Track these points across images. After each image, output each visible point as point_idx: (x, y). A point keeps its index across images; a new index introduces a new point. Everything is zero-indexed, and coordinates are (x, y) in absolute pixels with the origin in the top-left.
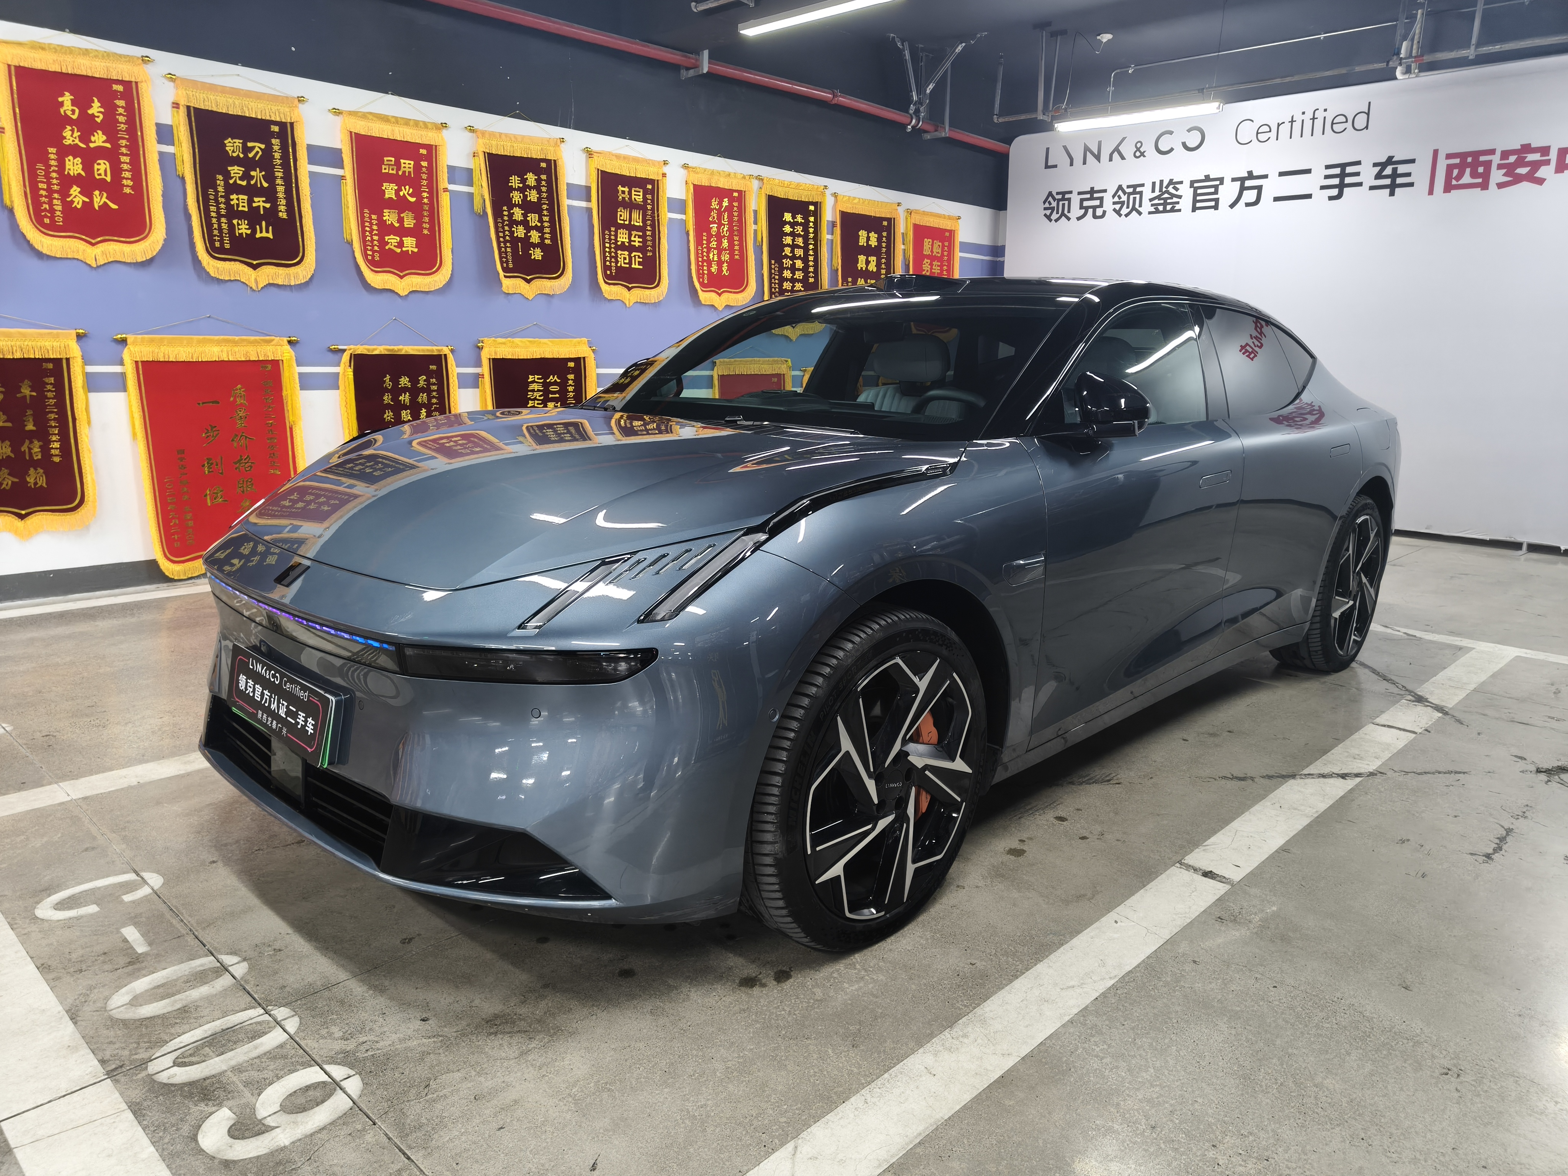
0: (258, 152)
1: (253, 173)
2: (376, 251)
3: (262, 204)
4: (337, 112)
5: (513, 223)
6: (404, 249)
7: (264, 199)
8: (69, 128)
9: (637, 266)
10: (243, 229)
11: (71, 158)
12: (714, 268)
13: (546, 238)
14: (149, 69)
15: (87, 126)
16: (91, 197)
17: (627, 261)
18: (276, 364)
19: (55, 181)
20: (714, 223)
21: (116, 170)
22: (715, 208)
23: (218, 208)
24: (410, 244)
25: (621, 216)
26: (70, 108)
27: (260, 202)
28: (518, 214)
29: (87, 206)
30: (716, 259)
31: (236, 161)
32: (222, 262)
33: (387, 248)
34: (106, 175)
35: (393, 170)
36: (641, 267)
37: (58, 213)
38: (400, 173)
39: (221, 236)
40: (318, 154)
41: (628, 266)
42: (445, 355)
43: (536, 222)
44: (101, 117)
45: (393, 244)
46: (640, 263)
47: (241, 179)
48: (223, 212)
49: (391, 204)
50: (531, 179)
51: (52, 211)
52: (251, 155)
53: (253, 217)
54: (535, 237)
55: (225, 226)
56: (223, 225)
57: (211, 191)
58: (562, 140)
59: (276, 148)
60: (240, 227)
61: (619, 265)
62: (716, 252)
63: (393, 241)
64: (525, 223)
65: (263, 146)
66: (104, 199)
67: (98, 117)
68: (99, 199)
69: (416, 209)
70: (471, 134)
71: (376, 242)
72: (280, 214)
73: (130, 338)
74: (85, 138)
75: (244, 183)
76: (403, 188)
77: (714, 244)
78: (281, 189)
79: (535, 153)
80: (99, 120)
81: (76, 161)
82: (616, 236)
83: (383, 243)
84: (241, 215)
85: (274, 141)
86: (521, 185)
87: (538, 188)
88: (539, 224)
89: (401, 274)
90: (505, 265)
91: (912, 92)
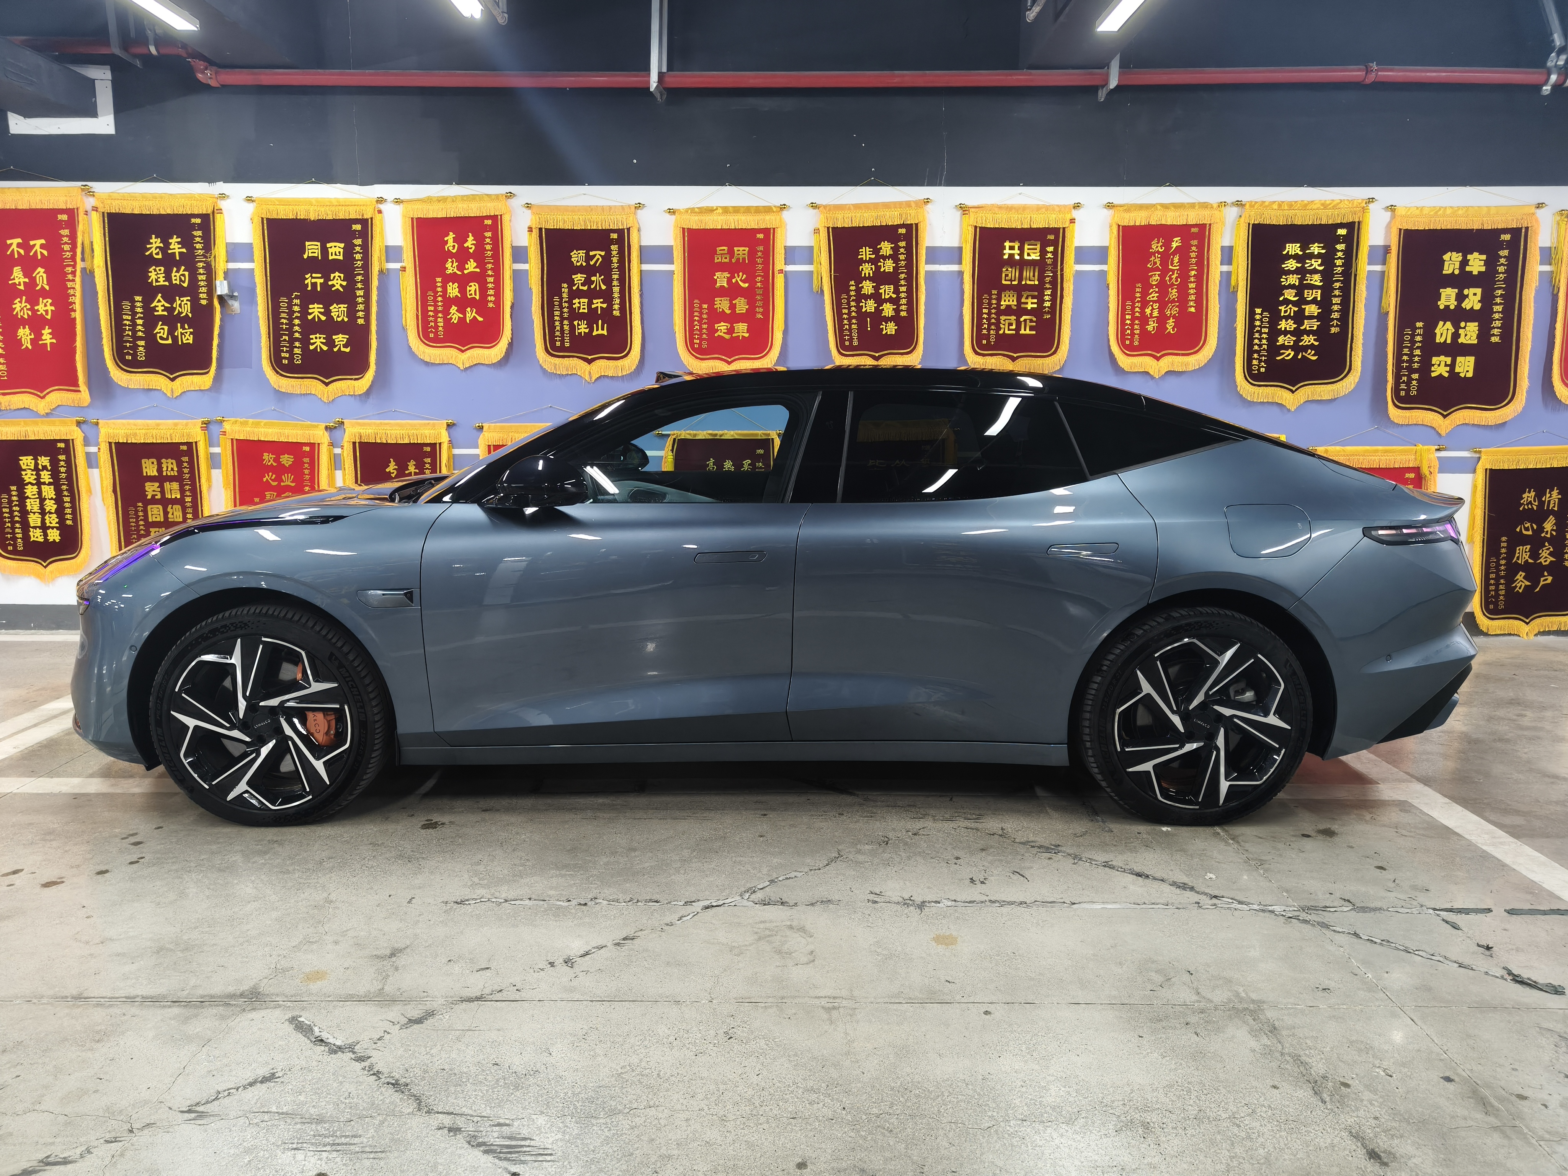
0: (598, 259)
1: (593, 278)
2: (705, 339)
3: (599, 305)
4: (671, 211)
5: (861, 297)
6: (734, 335)
7: (602, 300)
8: (450, 260)
9: (1028, 332)
10: (582, 328)
11: (451, 284)
12: (1151, 326)
13: (902, 310)
14: (513, 202)
15: (462, 257)
16: (464, 313)
17: (1014, 327)
19: (440, 304)
20: (1157, 269)
21: (483, 290)
22: (1158, 252)
23: (562, 312)
24: (742, 329)
25: (1007, 275)
26: (452, 244)
27: (598, 304)
28: (868, 287)
29: (462, 320)
30: (1156, 314)
31: (580, 270)
32: (559, 359)
33: (716, 335)
34: (475, 295)
35: (726, 258)
36: (1034, 332)
37: (440, 329)
38: (734, 261)
40: (649, 254)
41: (1014, 332)
42: (773, 439)
43: (891, 294)
44: (474, 247)
45: (723, 331)
46: (1031, 329)
47: (583, 285)
48: (566, 315)
49: (722, 292)
50: (886, 248)
51: (437, 327)
52: (592, 263)
53: (591, 317)
54: (888, 310)
55: (566, 328)
56: (565, 326)
57: (556, 298)
58: (927, 201)
59: (614, 253)
60: (579, 327)
61: (1001, 332)
62: (1156, 306)
63: (722, 328)
64: (876, 297)
65: (603, 253)
66: (474, 314)
67: (471, 248)
68: (470, 314)
69: (749, 294)
70: (815, 211)
71: (704, 331)
72: (614, 312)
73: (486, 426)
74: (461, 267)
75: (585, 288)
76: (736, 275)
77: (1154, 296)
78: (616, 290)
79: (891, 218)
80: (471, 251)
81: (454, 286)
82: (999, 299)
83: (712, 330)
84: (581, 317)
85: (612, 247)
86: (873, 256)
87: (894, 257)
88: (894, 296)
89: (730, 360)
90: (847, 343)
91: (1552, 34)
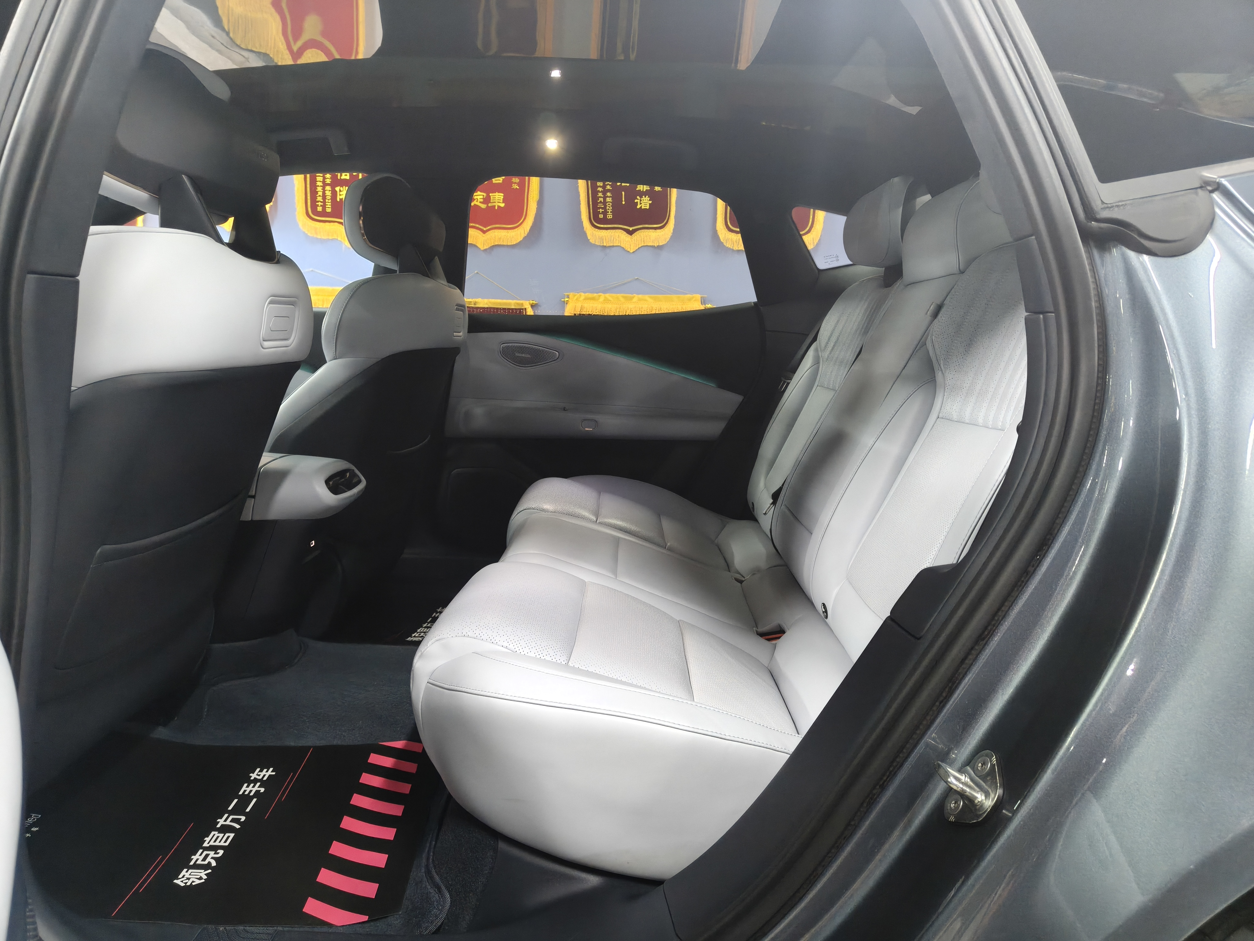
6: (490, 205)
10: (344, 194)
24: (498, 199)
32: (321, 224)
39: (324, 202)
42: (525, 309)
45: (479, 200)
48: (328, 181)
55: (328, 194)
60: (341, 193)
63: (479, 197)
84: (343, 183)
89: (485, 229)
90: (601, 216)
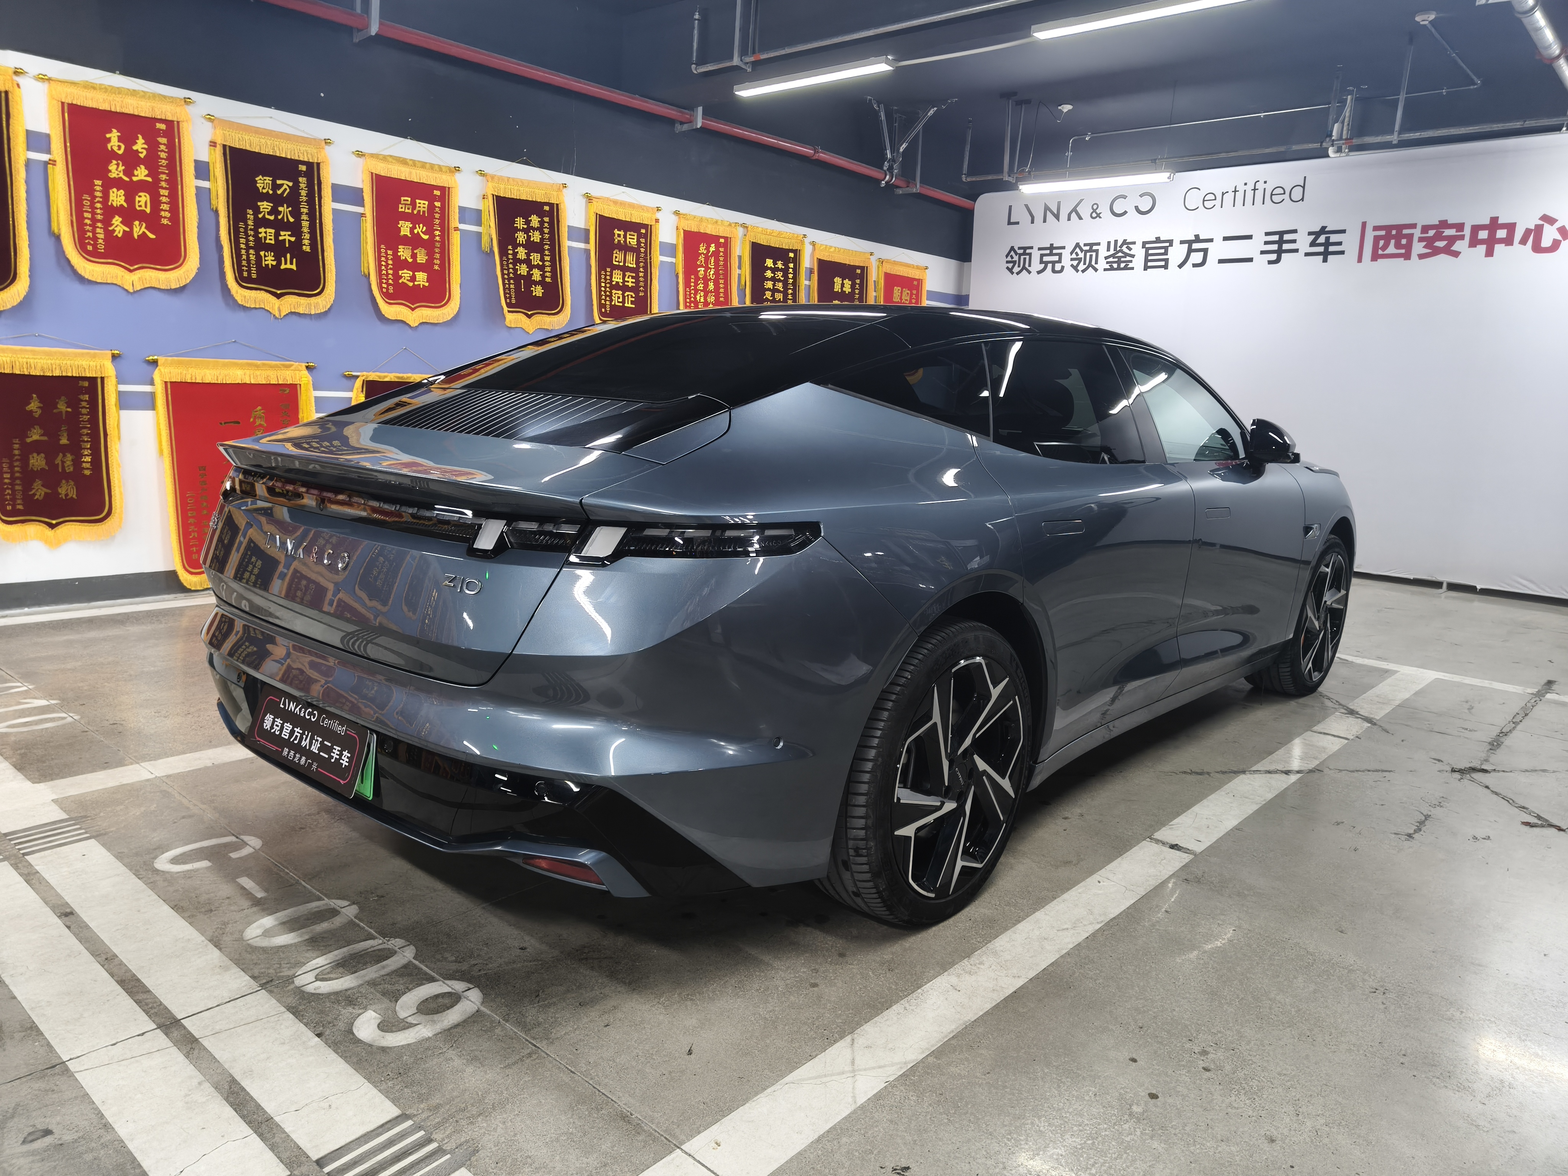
0: (285, 189)
1: (280, 209)
2: (390, 284)
3: (287, 238)
4: (360, 154)
5: (516, 261)
6: (416, 283)
7: (290, 233)
8: (114, 162)
9: (630, 305)
10: (269, 260)
11: (115, 190)
13: (547, 277)
14: (190, 109)
15: (130, 161)
16: (131, 227)
17: (620, 300)
18: (294, 389)
19: (99, 211)
20: (702, 266)
21: (155, 202)
22: (703, 253)
23: (248, 241)
24: (422, 278)
25: (616, 257)
26: (117, 144)
27: (285, 236)
28: (522, 253)
29: (128, 235)
30: (702, 300)
31: (266, 197)
32: (249, 291)
33: (400, 281)
34: (146, 207)
35: (408, 209)
36: (634, 306)
37: (100, 241)
38: (415, 212)
39: (249, 267)
40: (342, 193)
41: (621, 304)
43: (538, 261)
44: (145, 152)
45: (407, 278)
46: (632, 302)
47: (269, 213)
48: (251, 244)
49: (405, 241)
50: (535, 220)
51: (95, 239)
52: (279, 192)
53: (279, 249)
54: (536, 275)
55: (252, 257)
56: (251, 256)
57: (241, 224)
58: (565, 186)
59: (302, 186)
60: (266, 258)
61: (613, 303)
62: (702, 294)
63: (406, 275)
64: (528, 262)
65: (291, 184)
66: (143, 229)
67: (142, 153)
68: (138, 229)
69: (429, 246)
70: (481, 178)
71: (390, 276)
72: (304, 247)
73: (161, 360)
74: (129, 172)
75: (272, 218)
76: (417, 226)
77: (701, 286)
78: (305, 224)
79: (539, 196)
80: (142, 156)
81: (119, 193)
82: (611, 276)
83: (397, 277)
84: (268, 248)
85: (301, 179)
86: (525, 226)
87: (540, 229)
88: (541, 263)
89: (413, 307)
90: (508, 301)
91: (886, 150)
